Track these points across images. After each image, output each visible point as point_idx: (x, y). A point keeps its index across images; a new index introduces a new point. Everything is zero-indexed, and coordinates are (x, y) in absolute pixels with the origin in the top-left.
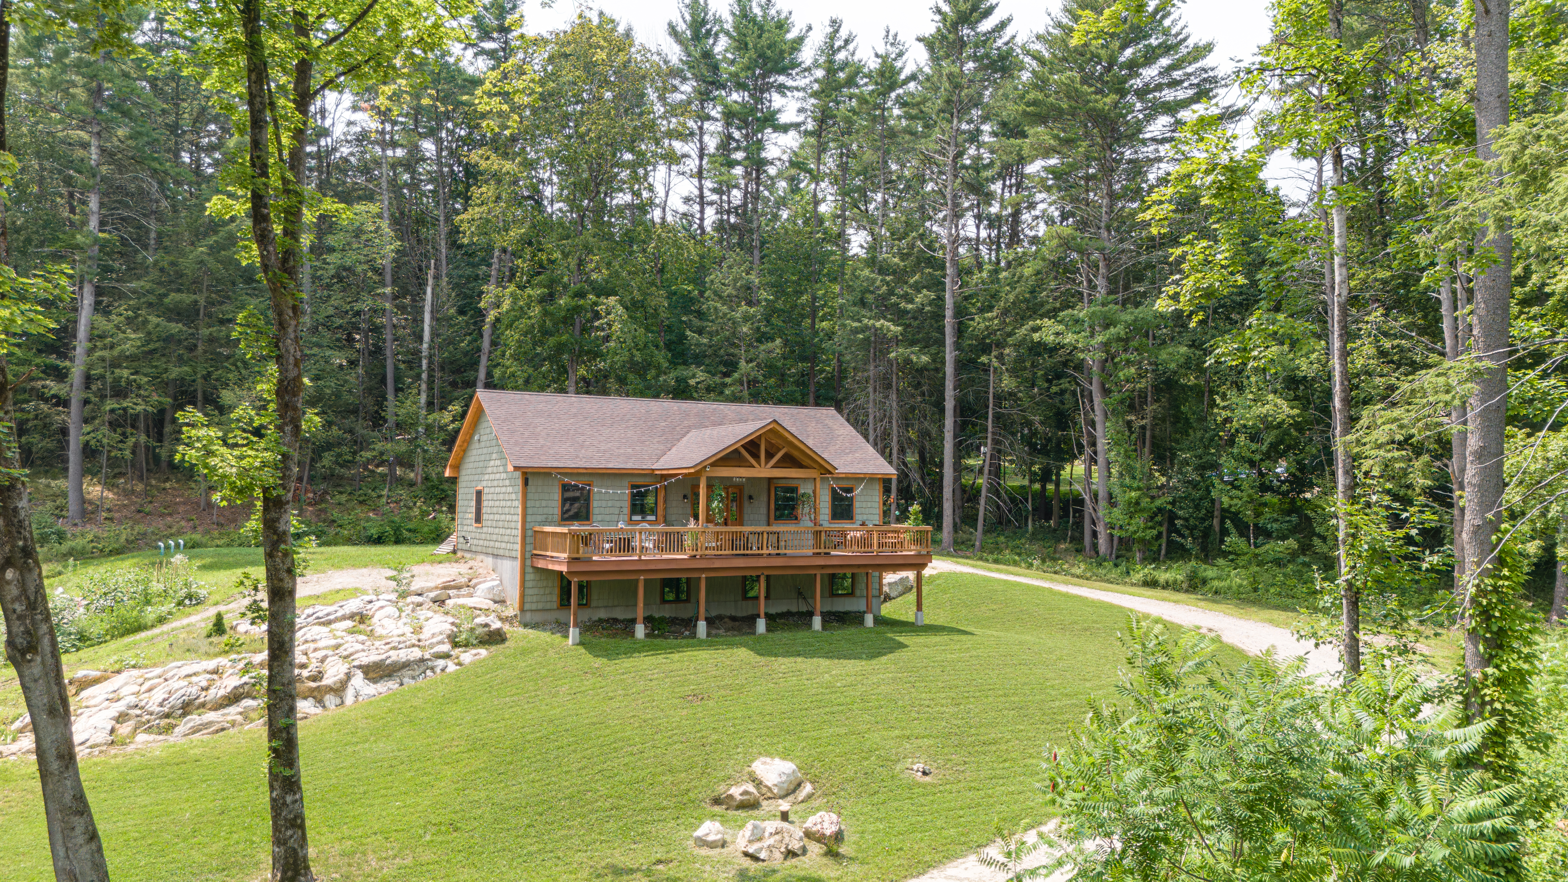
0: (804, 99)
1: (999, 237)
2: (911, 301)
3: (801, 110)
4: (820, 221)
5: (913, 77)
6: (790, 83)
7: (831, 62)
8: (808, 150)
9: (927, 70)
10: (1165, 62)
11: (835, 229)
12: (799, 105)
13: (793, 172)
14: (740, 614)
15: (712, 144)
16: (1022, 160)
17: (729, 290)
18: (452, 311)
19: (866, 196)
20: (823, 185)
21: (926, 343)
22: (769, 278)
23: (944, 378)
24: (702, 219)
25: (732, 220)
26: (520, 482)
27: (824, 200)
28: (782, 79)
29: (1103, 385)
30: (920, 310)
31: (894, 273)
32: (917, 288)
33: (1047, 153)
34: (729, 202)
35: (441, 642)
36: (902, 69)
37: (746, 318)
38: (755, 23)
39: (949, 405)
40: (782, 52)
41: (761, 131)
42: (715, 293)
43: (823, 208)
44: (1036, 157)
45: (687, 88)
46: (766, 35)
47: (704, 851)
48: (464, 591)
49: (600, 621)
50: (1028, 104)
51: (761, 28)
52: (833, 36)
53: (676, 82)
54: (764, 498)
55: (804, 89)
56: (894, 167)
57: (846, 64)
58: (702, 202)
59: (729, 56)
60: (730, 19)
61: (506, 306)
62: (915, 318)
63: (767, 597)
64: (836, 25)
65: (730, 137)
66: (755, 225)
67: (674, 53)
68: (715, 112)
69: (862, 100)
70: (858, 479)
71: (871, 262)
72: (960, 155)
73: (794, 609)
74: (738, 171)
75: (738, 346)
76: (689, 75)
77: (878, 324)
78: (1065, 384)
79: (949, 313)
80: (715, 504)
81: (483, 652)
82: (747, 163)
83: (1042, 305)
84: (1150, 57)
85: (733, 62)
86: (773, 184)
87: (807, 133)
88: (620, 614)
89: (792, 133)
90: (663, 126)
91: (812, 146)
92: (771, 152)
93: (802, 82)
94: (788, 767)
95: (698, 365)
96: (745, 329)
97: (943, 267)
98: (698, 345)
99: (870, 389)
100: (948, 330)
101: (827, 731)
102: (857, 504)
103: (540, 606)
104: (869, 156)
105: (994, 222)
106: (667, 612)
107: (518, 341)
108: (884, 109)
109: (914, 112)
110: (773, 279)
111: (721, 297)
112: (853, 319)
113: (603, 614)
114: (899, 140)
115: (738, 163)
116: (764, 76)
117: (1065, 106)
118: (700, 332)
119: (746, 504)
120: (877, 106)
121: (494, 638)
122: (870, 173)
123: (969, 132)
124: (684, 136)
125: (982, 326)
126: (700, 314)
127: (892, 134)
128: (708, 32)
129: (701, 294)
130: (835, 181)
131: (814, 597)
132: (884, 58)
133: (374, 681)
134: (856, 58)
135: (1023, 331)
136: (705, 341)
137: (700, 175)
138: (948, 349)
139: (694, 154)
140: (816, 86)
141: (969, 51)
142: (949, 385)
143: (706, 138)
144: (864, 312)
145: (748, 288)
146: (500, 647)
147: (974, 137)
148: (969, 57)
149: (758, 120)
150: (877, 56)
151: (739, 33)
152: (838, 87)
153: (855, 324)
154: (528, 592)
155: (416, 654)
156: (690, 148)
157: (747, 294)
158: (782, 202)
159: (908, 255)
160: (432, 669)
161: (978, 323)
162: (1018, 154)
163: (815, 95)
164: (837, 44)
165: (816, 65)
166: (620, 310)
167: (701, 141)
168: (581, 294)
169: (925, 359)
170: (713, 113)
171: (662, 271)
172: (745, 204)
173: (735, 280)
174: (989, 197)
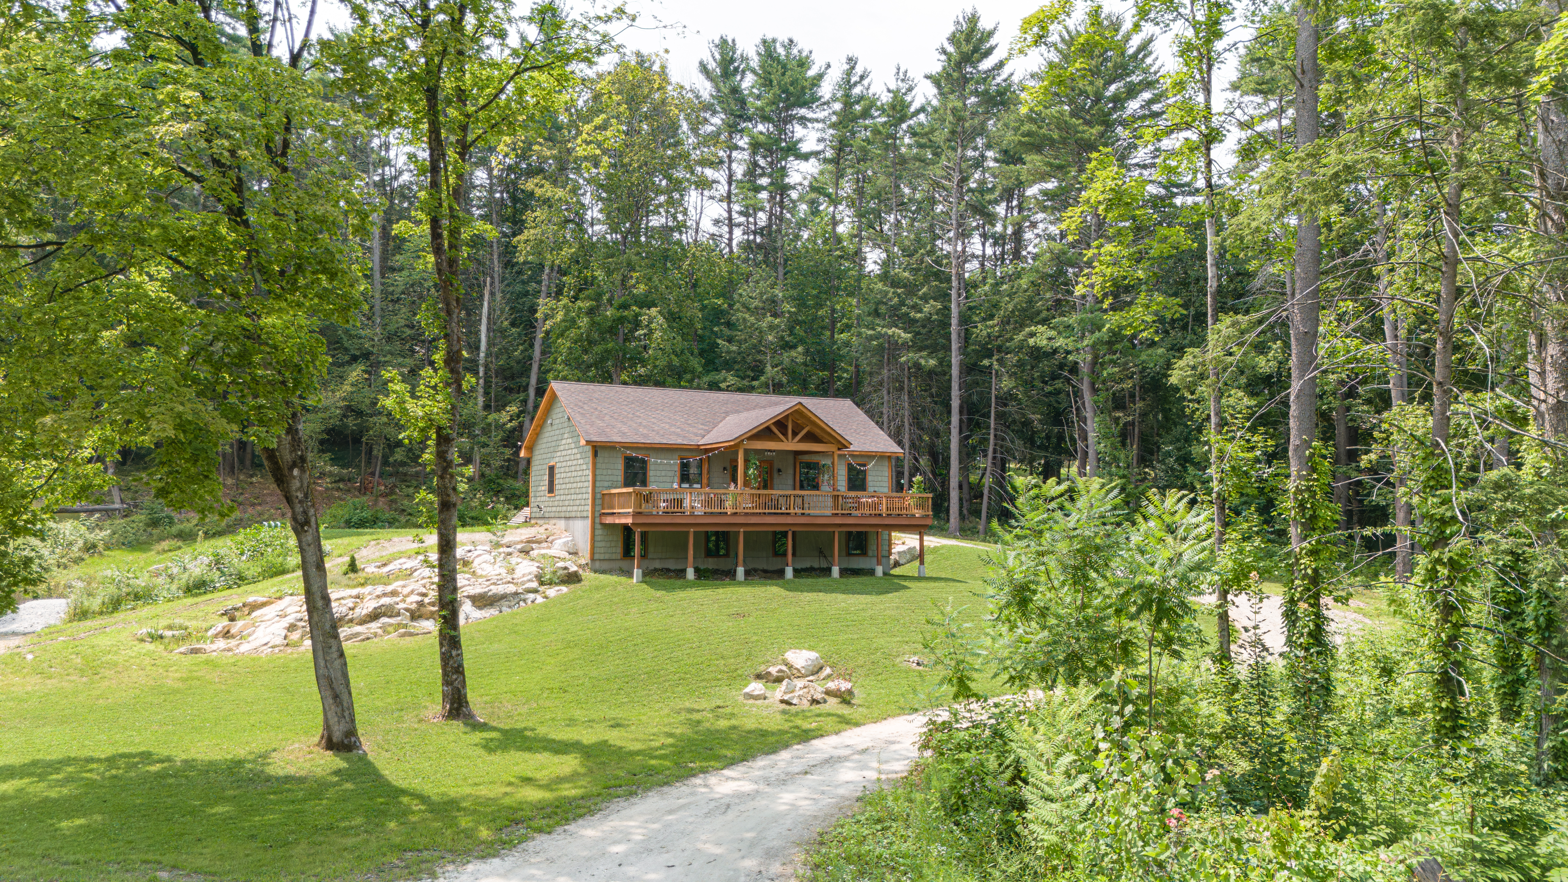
0: (823, 130)
1: (1003, 253)
2: (920, 311)
3: (820, 140)
4: (839, 240)
5: (922, 109)
6: (810, 115)
7: (847, 96)
8: (827, 176)
9: (935, 102)
10: (1147, 95)
11: (852, 248)
12: (819, 135)
13: (813, 195)
14: (771, 568)
15: (739, 170)
16: (1020, 185)
17: (756, 303)
18: (506, 323)
19: (880, 217)
20: (841, 208)
21: (933, 350)
22: (791, 292)
23: (950, 380)
24: (730, 239)
25: (758, 240)
26: (590, 454)
27: (842, 221)
28: (803, 112)
29: (1093, 385)
30: (928, 319)
31: (905, 286)
32: (925, 298)
33: (1043, 177)
34: (755, 224)
35: (530, 581)
36: (911, 103)
37: (771, 327)
38: (779, 62)
39: (955, 403)
40: (803, 88)
41: (785, 159)
42: (744, 305)
43: (840, 229)
44: (1034, 182)
45: (717, 120)
46: (789, 73)
47: (751, 701)
48: (544, 545)
49: (656, 570)
50: (1023, 136)
51: (784, 67)
52: (849, 73)
53: (708, 115)
54: (791, 471)
55: (823, 121)
56: (907, 191)
57: (861, 98)
58: (731, 225)
59: (755, 91)
60: (756, 58)
61: (559, 317)
62: (924, 327)
63: (794, 555)
64: (852, 62)
65: (756, 164)
66: (779, 244)
67: (706, 89)
68: (743, 142)
69: (876, 132)
70: (870, 456)
71: (884, 277)
72: (964, 180)
73: (816, 566)
74: (764, 195)
75: (765, 353)
76: (718, 109)
77: (890, 332)
78: (1058, 384)
79: (954, 321)
80: (751, 471)
81: (564, 589)
82: (771, 188)
83: (1039, 313)
84: (1132, 92)
85: (758, 97)
86: (795, 206)
87: (826, 160)
88: (672, 565)
89: (813, 160)
90: (696, 155)
91: (831, 172)
92: (793, 178)
93: (821, 115)
94: (813, 655)
95: (728, 371)
96: (770, 338)
97: (949, 280)
98: (729, 352)
99: (885, 392)
100: (954, 337)
101: (842, 637)
102: (869, 478)
103: (607, 556)
104: (882, 181)
105: (999, 240)
106: (711, 564)
107: (570, 348)
108: (895, 139)
109: (923, 141)
110: (795, 293)
111: (748, 309)
112: (867, 327)
113: (658, 565)
114: (910, 166)
115: (764, 188)
116: (787, 109)
117: (1056, 137)
118: (730, 340)
119: (776, 475)
120: (890, 136)
121: (572, 578)
122: (884, 196)
123: (975, 158)
124: (716, 164)
125: (984, 333)
126: (729, 325)
127: (903, 161)
128: (736, 69)
129: (731, 306)
130: (851, 204)
131: (832, 556)
132: (895, 93)
133: (480, 608)
134: (871, 92)
135: (1020, 337)
136: (734, 348)
137: (728, 198)
138: (954, 354)
139: (723, 180)
140: (834, 118)
141: (971, 86)
142: (955, 386)
143: (734, 166)
144: (877, 321)
145: (773, 301)
146: (578, 585)
147: (979, 163)
148: (971, 93)
149: (782, 149)
150: (889, 91)
151: (765, 72)
152: (855, 119)
153: (870, 332)
154: (597, 544)
155: (511, 589)
156: (720, 176)
157: (772, 306)
158: (803, 224)
159: (919, 270)
160: (525, 600)
161: (981, 331)
162: (1017, 179)
163: (833, 126)
164: (854, 79)
165: (834, 99)
166: (661, 319)
167: (730, 169)
168: (624, 306)
169: (932, 362)
170: (741, 143)
171: (694, 286)
172: (769, 226)
173: (762, 294)
174: (991, 219)
